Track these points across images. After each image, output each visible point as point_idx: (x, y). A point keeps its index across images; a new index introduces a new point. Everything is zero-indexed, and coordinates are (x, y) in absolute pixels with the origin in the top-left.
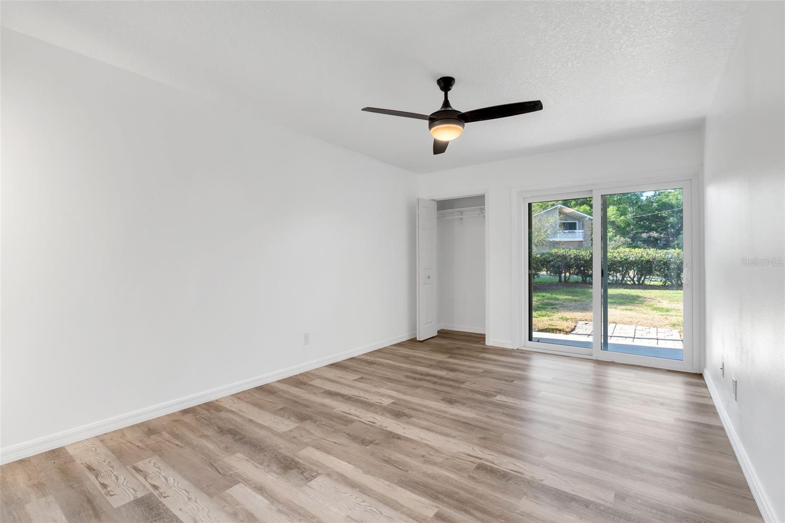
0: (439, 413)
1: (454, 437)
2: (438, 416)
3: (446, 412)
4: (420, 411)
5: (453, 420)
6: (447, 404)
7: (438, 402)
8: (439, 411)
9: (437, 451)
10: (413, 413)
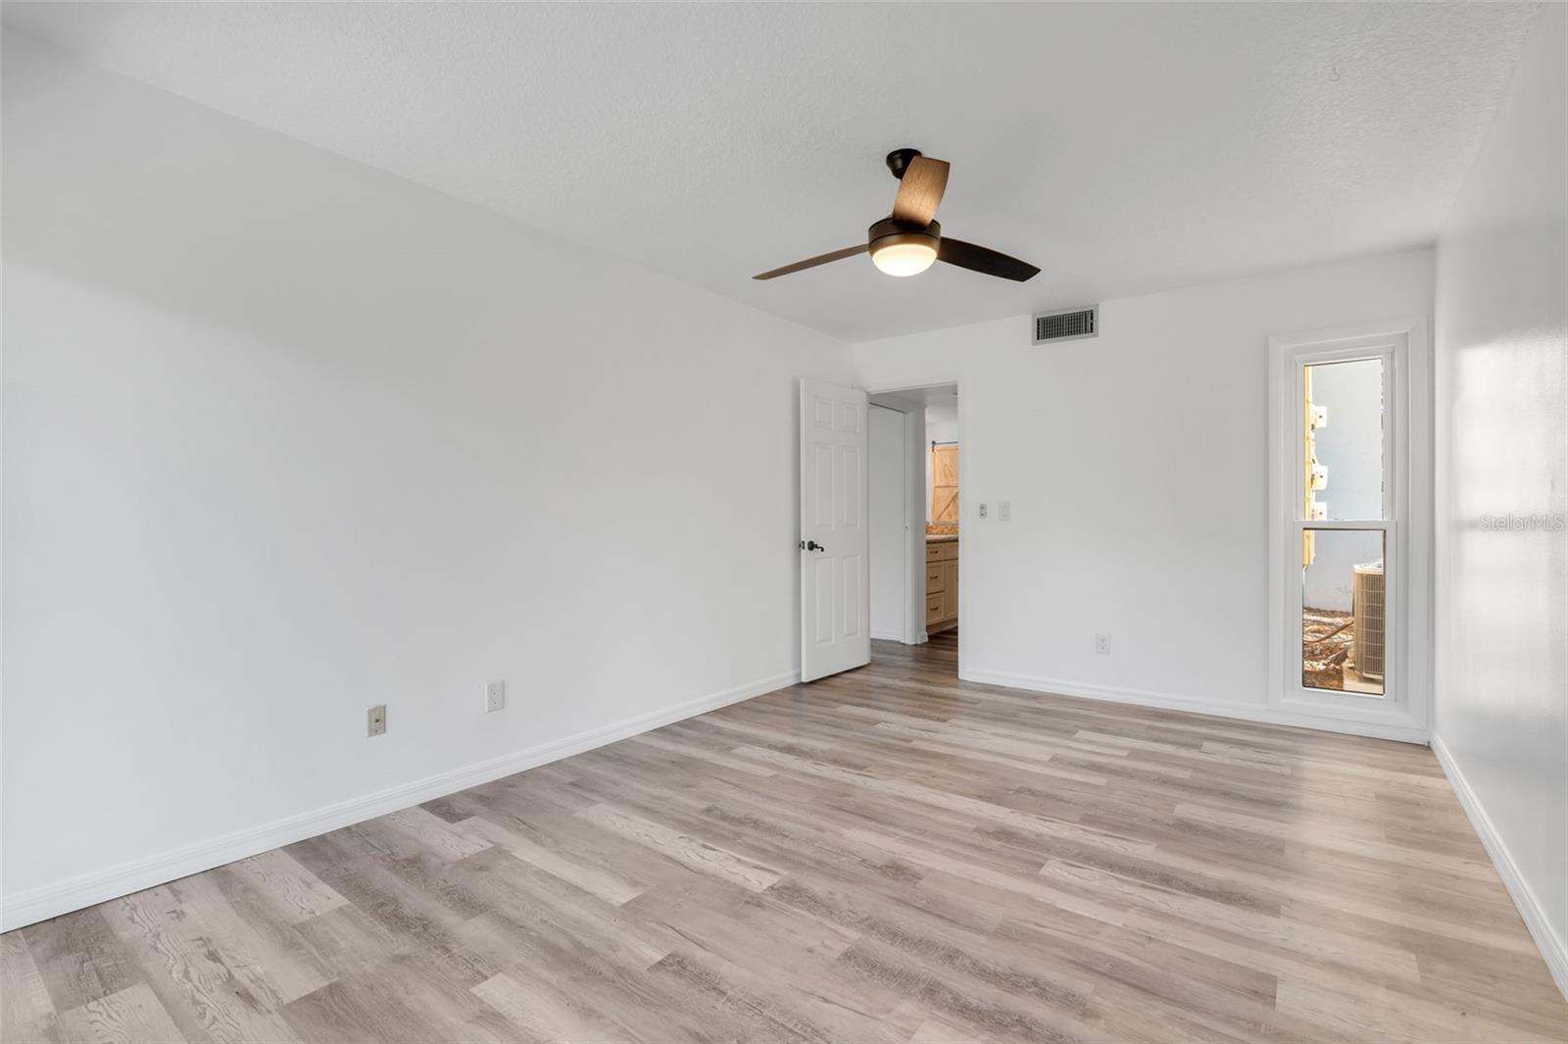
0: (922, 839)
1: (893, 797)
2: (923, 832)
3: (908, 841)
4: (964, 844)
5: (891, 824)
6: (905, 864)
7: (930, 870)
8: (922, 842)
9: (916, 782)
10: (977, 839)
